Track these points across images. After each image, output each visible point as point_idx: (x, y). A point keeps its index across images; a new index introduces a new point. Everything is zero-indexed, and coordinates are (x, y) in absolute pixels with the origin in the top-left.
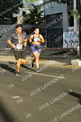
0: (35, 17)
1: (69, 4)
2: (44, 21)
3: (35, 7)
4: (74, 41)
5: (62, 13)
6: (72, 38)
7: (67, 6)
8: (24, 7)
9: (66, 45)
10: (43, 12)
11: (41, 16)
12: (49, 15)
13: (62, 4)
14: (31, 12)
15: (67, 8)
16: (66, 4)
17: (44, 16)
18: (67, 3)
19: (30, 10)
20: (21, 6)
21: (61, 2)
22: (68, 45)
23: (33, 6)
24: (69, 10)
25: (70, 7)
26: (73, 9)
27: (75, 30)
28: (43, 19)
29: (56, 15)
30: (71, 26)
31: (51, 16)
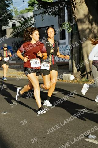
1: (60, 16)
3: (25, 19)
4: (66, 54)
5: (53, 26)
6: (63, 51)
7: (59, 19)
8: (13, 19)
10: (33, 24)
12: (40, 28)
13: (54, 16)
14: (22, 24)
15: (59, 21)
16: (57, 17)
19: (20, 22)
20: (11, 18)
21: (52, 14)
22: (59, 59)
23: (23, 18)
24: (61, 22)
25: (62, 19)
26: (65, 22)
27: (67, 43)
30: (63, 39)
31: (42, 29)
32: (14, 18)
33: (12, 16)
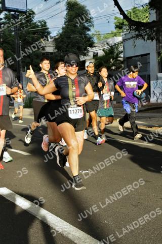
0: (111, 60)
1: (158, 41)
2: (123, 65)
3: (111, 46)
5: (149, 54)
7: (157, 44)
8: (95, 47)
9: (155, 98)
10: (121, 52)
11: (119, 59)
12: (131, 58)
13: (150, 41)
14: (106, 53)
15: (157, 47)
16: (154, 41)
17: (124, 58)
18: (156, 40)
19: (103, 50)
20: (92, 45)
21: (148, 39)
22: (158, 99)
23: (108, 44)
24: (159, 49)
25: (161, 45)
28: (122, 62)
29: (140, 57)
31: (133, 58)
32: (96, 45)
33: (93, 43)
